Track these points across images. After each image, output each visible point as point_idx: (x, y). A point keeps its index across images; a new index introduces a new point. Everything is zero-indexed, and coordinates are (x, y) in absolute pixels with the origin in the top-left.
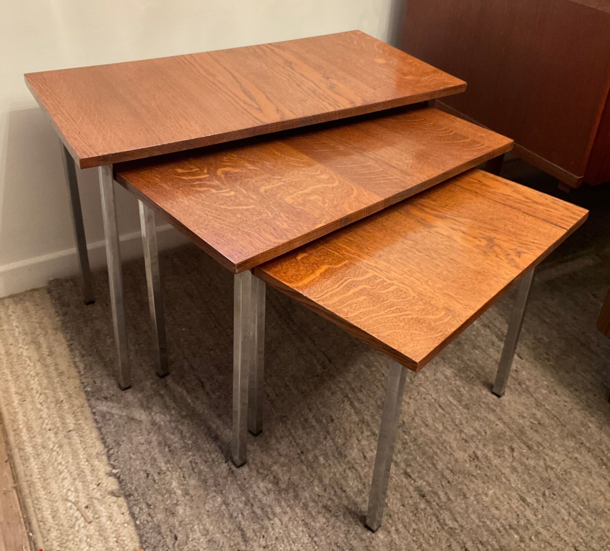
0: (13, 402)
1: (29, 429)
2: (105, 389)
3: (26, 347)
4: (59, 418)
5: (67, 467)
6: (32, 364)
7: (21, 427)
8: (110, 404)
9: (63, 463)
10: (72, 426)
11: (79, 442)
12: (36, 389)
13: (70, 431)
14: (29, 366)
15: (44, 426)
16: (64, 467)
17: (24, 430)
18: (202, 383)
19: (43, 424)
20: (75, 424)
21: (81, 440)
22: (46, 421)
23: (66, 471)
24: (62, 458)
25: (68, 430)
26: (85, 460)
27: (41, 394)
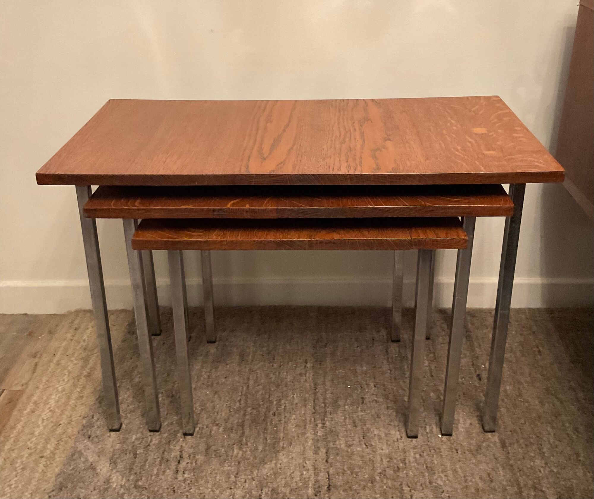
0: (25, 410)
1: (16, 441)
2: (96, 427)
3: (76, 362)
4: (45, 440)
5: (13, 491)
6: (66, 380)
7: (12, 436)
8: (89, 444)
9: (13, 486)
10: (47, 453)
11: (40, 471)
12: (51, 405)
13: (42, 457)
14: (64, 380)
15: (28, 443)
16: (10, 491)
17: (12, 440)
18: (181, 457)
19: (29, 440)
20: (52, 452)
21: (43, 470)
22: (34, 439)
23: (9, 495)
24: (16, 481)
25: (42, 455)
26: (31, 492)
27: (51, 411)
